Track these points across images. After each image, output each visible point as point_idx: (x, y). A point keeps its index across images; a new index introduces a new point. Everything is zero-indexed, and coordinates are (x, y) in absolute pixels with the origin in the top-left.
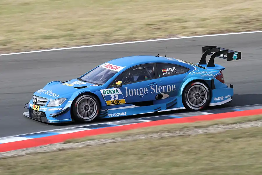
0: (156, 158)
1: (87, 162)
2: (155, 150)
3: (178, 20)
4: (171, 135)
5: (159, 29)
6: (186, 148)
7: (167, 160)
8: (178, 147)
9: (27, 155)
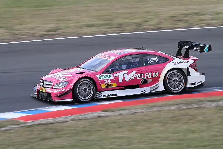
0: (177, 126)
1: (120, 127)
2: (175, 119)
3: (197, 14)
4: (189, 107)
5: (180, 21)
6: (200, 118)
7: (185, 127)
8: (194, 117)
9: (71, 121)
